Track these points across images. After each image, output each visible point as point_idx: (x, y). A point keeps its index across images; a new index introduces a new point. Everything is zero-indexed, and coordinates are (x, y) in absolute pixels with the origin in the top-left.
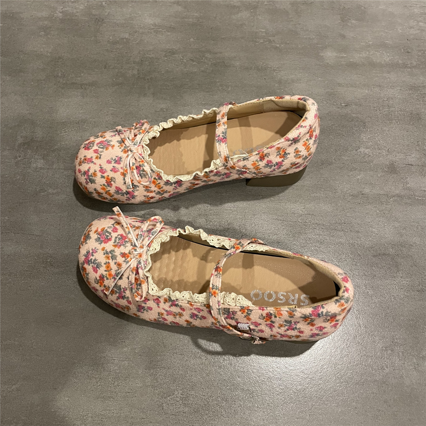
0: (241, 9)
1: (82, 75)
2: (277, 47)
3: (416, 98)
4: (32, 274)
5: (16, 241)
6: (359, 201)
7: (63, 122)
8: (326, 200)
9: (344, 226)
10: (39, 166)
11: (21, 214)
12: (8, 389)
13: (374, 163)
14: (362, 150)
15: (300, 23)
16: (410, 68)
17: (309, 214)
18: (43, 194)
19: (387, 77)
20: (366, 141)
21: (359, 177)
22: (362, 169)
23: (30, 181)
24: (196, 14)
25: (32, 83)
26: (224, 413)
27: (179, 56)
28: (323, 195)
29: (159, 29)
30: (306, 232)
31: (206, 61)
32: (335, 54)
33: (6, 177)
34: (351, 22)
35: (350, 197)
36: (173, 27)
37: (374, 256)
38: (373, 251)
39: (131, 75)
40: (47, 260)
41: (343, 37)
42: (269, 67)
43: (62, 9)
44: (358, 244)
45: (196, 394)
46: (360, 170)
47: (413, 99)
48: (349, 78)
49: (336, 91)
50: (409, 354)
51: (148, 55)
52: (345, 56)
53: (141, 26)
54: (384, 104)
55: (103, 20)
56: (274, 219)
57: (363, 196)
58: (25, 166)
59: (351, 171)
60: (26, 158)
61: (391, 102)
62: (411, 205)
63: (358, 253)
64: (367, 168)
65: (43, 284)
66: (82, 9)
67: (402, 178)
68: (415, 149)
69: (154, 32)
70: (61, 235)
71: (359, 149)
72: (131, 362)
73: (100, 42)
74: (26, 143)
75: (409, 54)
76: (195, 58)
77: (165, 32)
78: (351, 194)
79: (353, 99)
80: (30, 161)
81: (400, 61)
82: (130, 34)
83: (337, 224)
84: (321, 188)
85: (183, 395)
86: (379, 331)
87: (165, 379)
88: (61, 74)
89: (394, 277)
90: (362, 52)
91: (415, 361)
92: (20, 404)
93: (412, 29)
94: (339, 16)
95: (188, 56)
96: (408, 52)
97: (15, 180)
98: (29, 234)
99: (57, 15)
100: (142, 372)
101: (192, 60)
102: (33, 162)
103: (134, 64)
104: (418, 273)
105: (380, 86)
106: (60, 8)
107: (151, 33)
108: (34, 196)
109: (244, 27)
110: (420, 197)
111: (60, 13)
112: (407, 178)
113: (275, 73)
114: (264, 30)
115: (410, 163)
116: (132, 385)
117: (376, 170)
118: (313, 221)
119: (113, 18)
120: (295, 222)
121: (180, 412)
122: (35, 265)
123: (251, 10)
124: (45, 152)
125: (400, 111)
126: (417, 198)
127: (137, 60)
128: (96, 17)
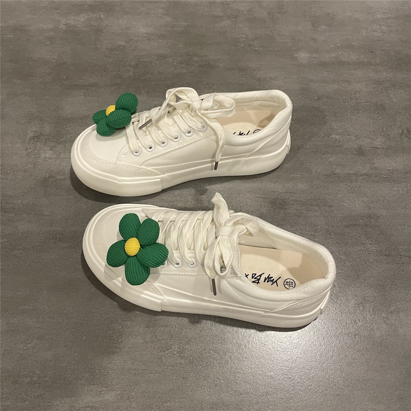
0: (223, 19)
1: (84, 77)
2: (256, 50)
3: (380, 90)
4: (43, 248)
5: (29, 221)
6: (332, 180)
7: (68, 119)
8: (303, 180)
9: (318, 201)
10: (48, 156)
11: (32, 198)
12: (24, 348)
13: (344, 147)
14: (333, 136)
15: (276, 29)
16: (374, 65)
17: (288, 192)
18: (51, 180)
19: (354, 74)
20: (337, 129)
21: (331, 159)
22: (334, 153)
23: (40, 169)
24: (184, 24)
25: (40, 85)
26: (216, 363)
27: (169, 60)
28: (299, 176)
29: (151, 36)
30: (286, 207)
31: (194, 63)
32: (307, 55)
33: (19, 166)
34: (321, 28)
35: (324, 177)
36: (164, 35)
37: (346, 227)
38: (345, 222)
39: (128, 76)
40: (56, 236)
41: (315, 40)
42: (249, 67)
43: (65, 21)
44: (331, 217)
45: (191, 348)
46: (332, 154)
47: (378, 92)
48: (321, 76)
49: (309, 87)
50: (379, 310)
51: (142, 60)
52: (317, 56)
53: (135, 34)
54: (352, 97)
55: (102, 30)
56: (256, 197)
57: (335, 175)
58: (35, 156)
59: (324, 154)
60: (36, 150)
61: (358, 95)
62: (377, 182)
63: (331, 224)
64: (338, 152)
65: (53, 257)
66: (83, 21)
67: (369, 160)
68: (380, 134)
69: (147, 40)
70: (69, 215)
71: (331, 135)
72: (132, 322)
73: (99, 49)
74: (36, 137)
75: (373, 53)
76: (184, 61)
77: (157, 39)
78: (325, 174)
79: (325, 93)
80: (40, 152)
81: (365, 60)
82: (126, 42)
83: (312, 200)
84: (297, 169)
85: (179, 349)
86: (351, 290)
87: (164, 335)
88: (66, 77)
89: (364, 244)
90: (332, 52)
91: (384, 315)
92: (35, 360)
93: (375, 32)
94: (311, 22)
95: (178, 59)
96: (372, 52)
97: (27, 168)
98: (40, 214)
99: (61, 27)
100: (143, 330)
101: (182, 63)
102: (42, 153)
103: (130, 67)
104: (385, 241)
105: (348, 82)
106: (63, 21)
107: (144, 41)
108: (44, 182)
109: (226, 34)
110: (385, 175)
111: (63, 25)
112: (374, 159)
113: (255, 73)
114: (244, 36)
115: (376, 146)
116: (134, 341)
117: (346, 153)
118: (291, 198)
119: (110, 28)
120: (276, 199)
121: (177, 363)
122: (45, 241)
123: (232, 19)
124: (53, 144)
125: (366, 102)
126: (382, 176)
127: (133, 64)
128: (96, 28)
